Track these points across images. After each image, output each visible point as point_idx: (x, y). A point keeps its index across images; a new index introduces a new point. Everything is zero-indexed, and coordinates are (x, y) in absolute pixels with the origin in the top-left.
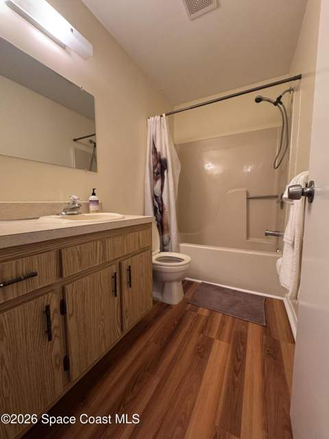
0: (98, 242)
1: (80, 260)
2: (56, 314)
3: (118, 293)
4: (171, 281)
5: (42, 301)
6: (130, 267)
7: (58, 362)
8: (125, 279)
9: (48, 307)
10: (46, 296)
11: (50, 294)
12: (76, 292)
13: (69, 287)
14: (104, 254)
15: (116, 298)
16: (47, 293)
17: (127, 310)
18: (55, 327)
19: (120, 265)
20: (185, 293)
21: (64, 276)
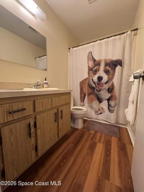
0: (49, 98)
1: (42, 105)
2: (33, 127)
3: (57, 121)
4: (78, 119)
5: (27, 121)
6: (62, 110)
7: (33, 147)
8: (60, 115)
9: (30, 124)
10: (29, 119)
11: (31, 118)
12: (40, 119)
13: (38, 117)
14: (52, 104)
15: (56, 123)
16: (29, 118)
17: (60, 129)
18: (32, 133)
19: (58, 109)
20: (84, 124)
21: (36, 112)
